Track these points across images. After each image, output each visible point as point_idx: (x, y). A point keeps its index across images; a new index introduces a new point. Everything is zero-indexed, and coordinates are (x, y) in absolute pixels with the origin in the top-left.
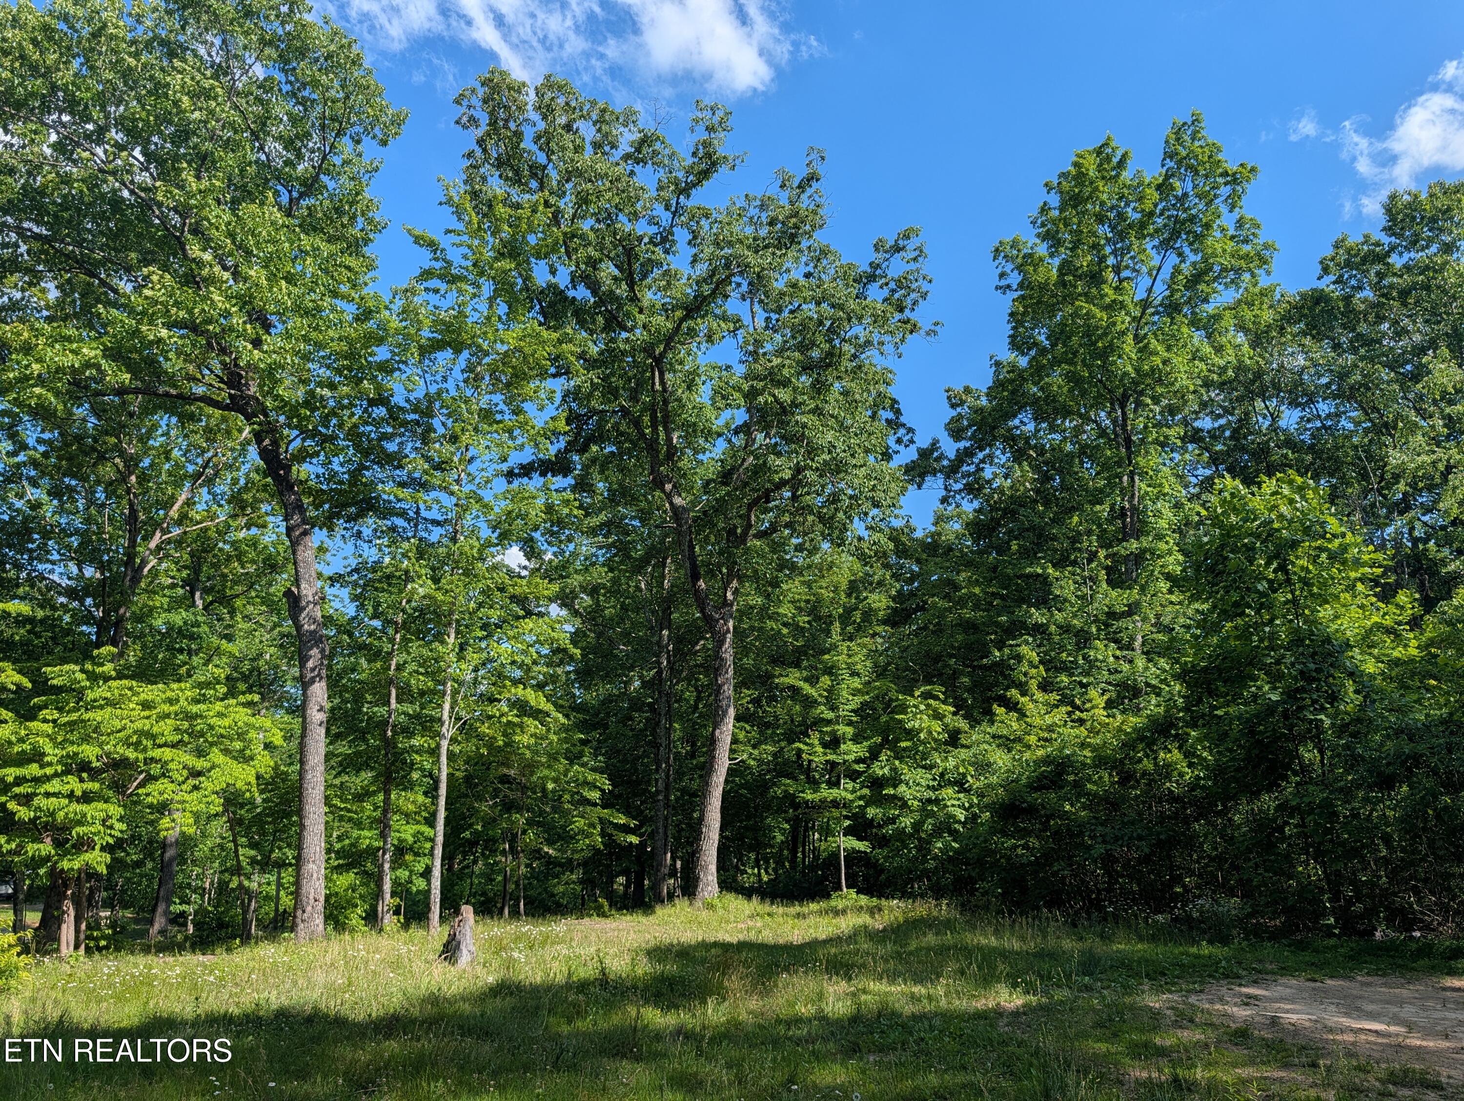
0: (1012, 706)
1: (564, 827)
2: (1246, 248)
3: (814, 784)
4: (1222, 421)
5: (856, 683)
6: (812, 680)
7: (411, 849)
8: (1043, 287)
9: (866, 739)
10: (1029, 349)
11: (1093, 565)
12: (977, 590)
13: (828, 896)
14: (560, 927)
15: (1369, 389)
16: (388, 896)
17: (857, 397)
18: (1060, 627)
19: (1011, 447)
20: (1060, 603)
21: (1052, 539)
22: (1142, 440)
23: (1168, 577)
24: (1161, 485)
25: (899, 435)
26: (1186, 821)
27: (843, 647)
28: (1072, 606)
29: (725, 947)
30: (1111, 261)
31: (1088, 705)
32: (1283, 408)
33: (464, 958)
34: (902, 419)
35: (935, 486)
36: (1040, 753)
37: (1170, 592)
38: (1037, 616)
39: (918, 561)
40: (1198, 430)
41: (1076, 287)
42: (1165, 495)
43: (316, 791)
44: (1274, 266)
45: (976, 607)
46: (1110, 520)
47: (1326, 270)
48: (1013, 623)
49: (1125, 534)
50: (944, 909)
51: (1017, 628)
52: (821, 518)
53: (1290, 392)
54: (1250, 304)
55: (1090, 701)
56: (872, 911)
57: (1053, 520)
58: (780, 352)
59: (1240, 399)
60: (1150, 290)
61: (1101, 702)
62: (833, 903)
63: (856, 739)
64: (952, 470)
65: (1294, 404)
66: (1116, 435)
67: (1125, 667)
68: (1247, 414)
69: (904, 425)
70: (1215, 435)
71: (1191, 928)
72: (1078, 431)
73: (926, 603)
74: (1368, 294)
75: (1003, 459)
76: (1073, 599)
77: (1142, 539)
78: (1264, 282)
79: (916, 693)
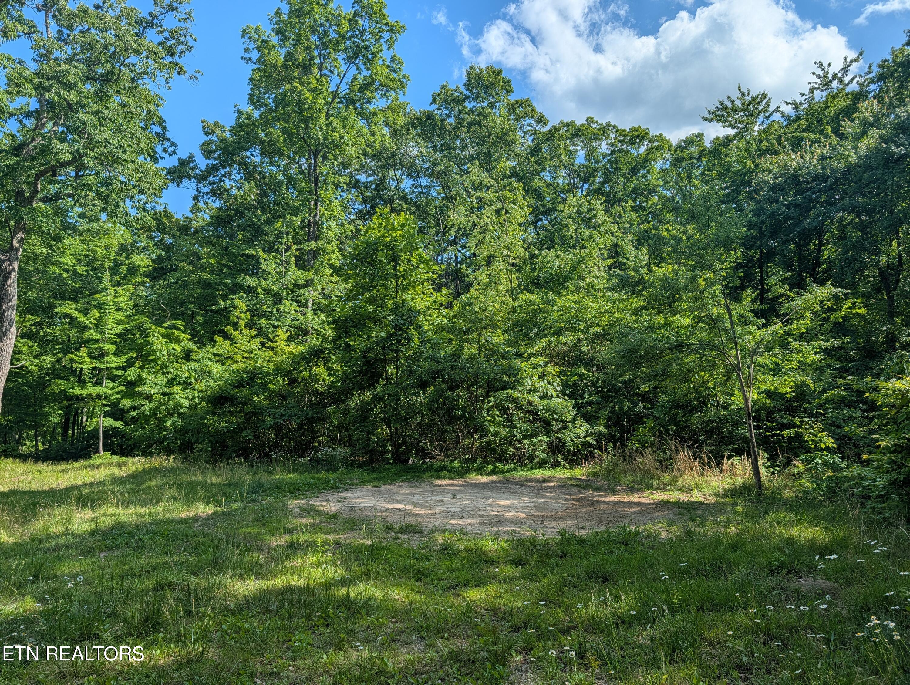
0: (226, 336)
2: (394, 76)
3: (82, 383)
4: (372, 179)
5: (120, 315)
6: (85, 312)
8: (274, 66)
9: (124, 354)
10: (261, 106)
11: (288, 254)
12: (213, 261)
13: (90, 458)
15: (446, 175)
17: (133, 110)
18: (264, 290)
19: (244, 170)
20: (266, 275)
21: (265, 235)
22: (325, 180)
23: (331, 266)
24: (332, 210)
25: (165, 146)
26: (324, 406)
27: (111, 291)
28: (273, 277)
30: (317, 61)
31: (276, 339)
32: (404, 177)
34: (168, 135)
35: (189, 186)
36: (242, 365)
37: (332, 275)
38: (250, 281)
39: (174, 237)
40: (358, 181)
41: (293, 72)
42: (335, 217)
44: (408, 89)
45: (212, 272)
46: (301, 228)
47: (434, 100)
48: (235, 285)
49: (309, 237)
50: (171, 462)
51: (236, 288)
52: (99, 195)
53: (408, 169)
54: (393, 111)
55: (277, 336)
56: (119, 466)
57: (266, 222)
58: (69, 61)
59: (382, 167)
60: (338, 87)
61: (284, 336)
62: (92, 462)
63: (116, 354)
64: (202, 178)
65: (410, 176)
66: (310, 175)
67: (301, 317)
68: (384, 177)
69: (169, 140)
70: (367, 186)
71: (318, 464)
72: (287, 167)
73: (177, 266)
74: (452, 120)
75: (238, 177)
76: (274, 273)
77: (319, 241)
78: (402, 99)
79: (165, 325)
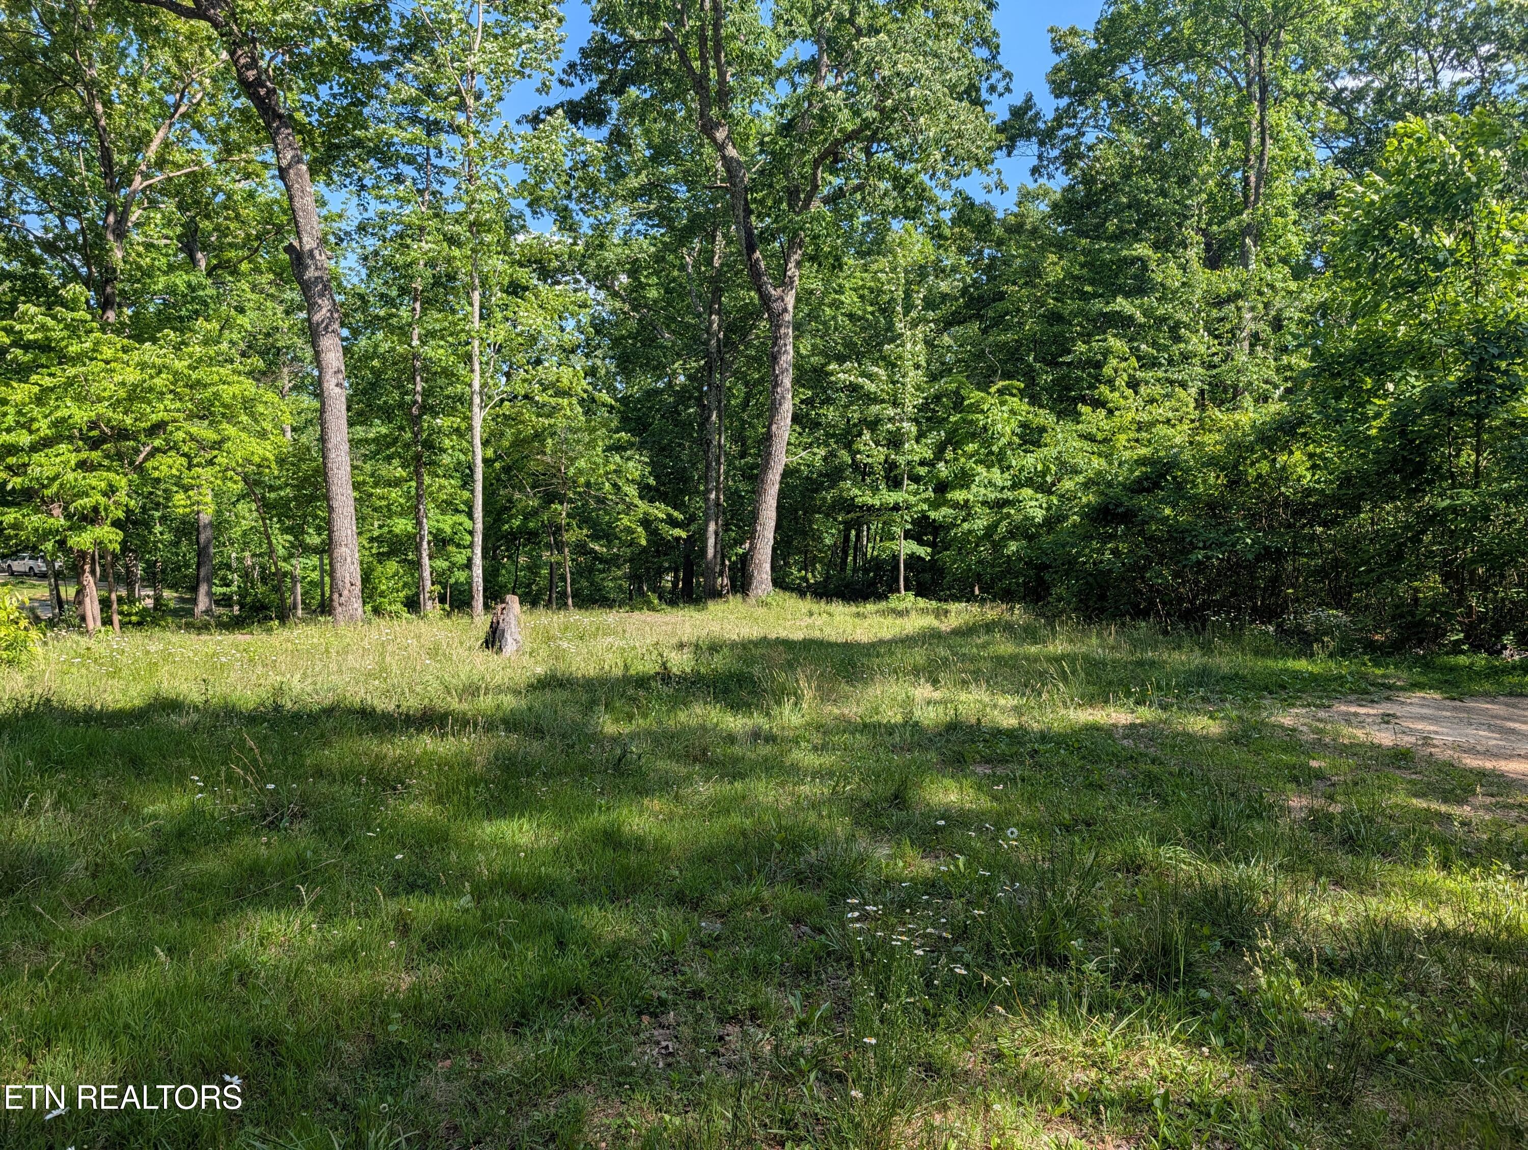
0: (1098, 403)
1: (609, 525)
7: (452, 540)
13: (886, 597)
14: (611, 617)
16: (428, 583)
25: (992, 81)
29: (788, 644)
33: (510, 647)
35: (1028, 151)
43: (342, 472)
50: (1018, 614)
56: (937, 614)
62: (893, 604)
63: (918, 438)
64: (1049, 134)
69: (1000, 67)
79: (993, 390)
